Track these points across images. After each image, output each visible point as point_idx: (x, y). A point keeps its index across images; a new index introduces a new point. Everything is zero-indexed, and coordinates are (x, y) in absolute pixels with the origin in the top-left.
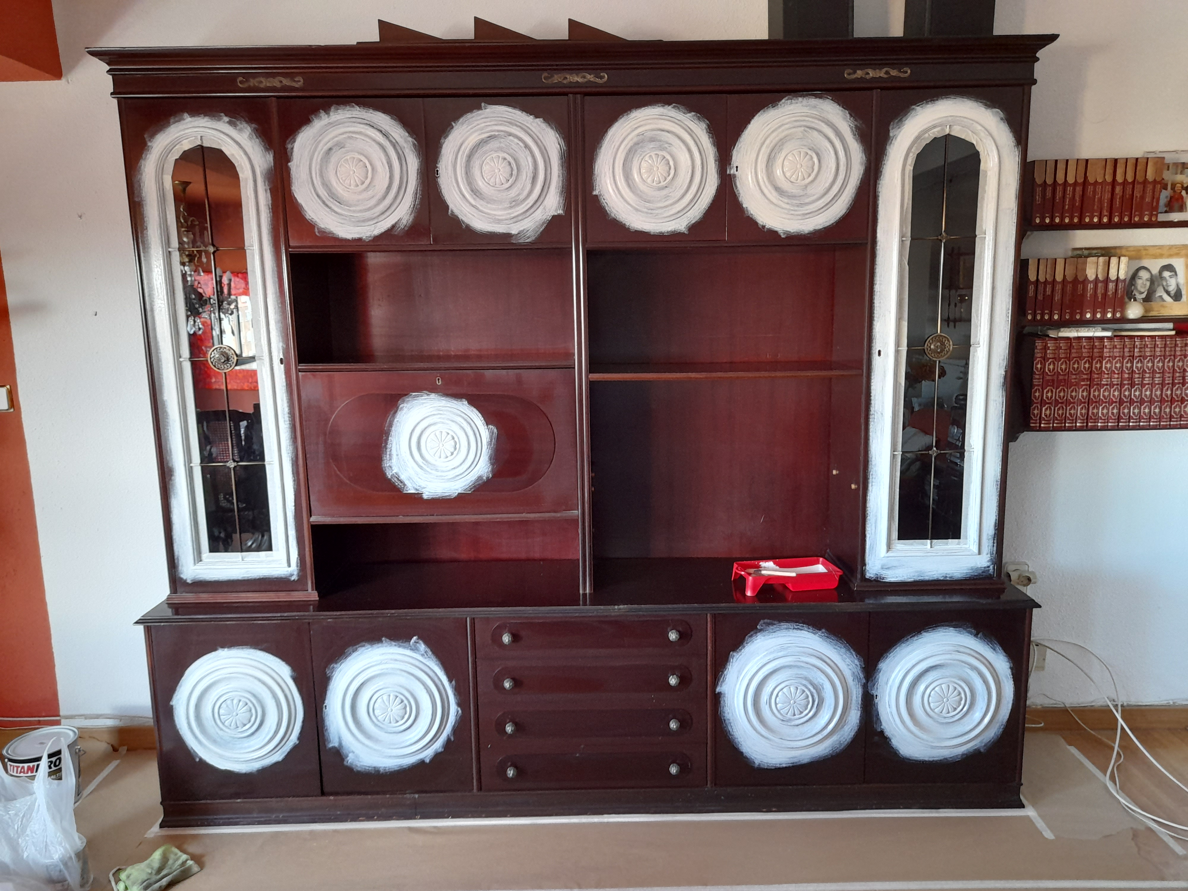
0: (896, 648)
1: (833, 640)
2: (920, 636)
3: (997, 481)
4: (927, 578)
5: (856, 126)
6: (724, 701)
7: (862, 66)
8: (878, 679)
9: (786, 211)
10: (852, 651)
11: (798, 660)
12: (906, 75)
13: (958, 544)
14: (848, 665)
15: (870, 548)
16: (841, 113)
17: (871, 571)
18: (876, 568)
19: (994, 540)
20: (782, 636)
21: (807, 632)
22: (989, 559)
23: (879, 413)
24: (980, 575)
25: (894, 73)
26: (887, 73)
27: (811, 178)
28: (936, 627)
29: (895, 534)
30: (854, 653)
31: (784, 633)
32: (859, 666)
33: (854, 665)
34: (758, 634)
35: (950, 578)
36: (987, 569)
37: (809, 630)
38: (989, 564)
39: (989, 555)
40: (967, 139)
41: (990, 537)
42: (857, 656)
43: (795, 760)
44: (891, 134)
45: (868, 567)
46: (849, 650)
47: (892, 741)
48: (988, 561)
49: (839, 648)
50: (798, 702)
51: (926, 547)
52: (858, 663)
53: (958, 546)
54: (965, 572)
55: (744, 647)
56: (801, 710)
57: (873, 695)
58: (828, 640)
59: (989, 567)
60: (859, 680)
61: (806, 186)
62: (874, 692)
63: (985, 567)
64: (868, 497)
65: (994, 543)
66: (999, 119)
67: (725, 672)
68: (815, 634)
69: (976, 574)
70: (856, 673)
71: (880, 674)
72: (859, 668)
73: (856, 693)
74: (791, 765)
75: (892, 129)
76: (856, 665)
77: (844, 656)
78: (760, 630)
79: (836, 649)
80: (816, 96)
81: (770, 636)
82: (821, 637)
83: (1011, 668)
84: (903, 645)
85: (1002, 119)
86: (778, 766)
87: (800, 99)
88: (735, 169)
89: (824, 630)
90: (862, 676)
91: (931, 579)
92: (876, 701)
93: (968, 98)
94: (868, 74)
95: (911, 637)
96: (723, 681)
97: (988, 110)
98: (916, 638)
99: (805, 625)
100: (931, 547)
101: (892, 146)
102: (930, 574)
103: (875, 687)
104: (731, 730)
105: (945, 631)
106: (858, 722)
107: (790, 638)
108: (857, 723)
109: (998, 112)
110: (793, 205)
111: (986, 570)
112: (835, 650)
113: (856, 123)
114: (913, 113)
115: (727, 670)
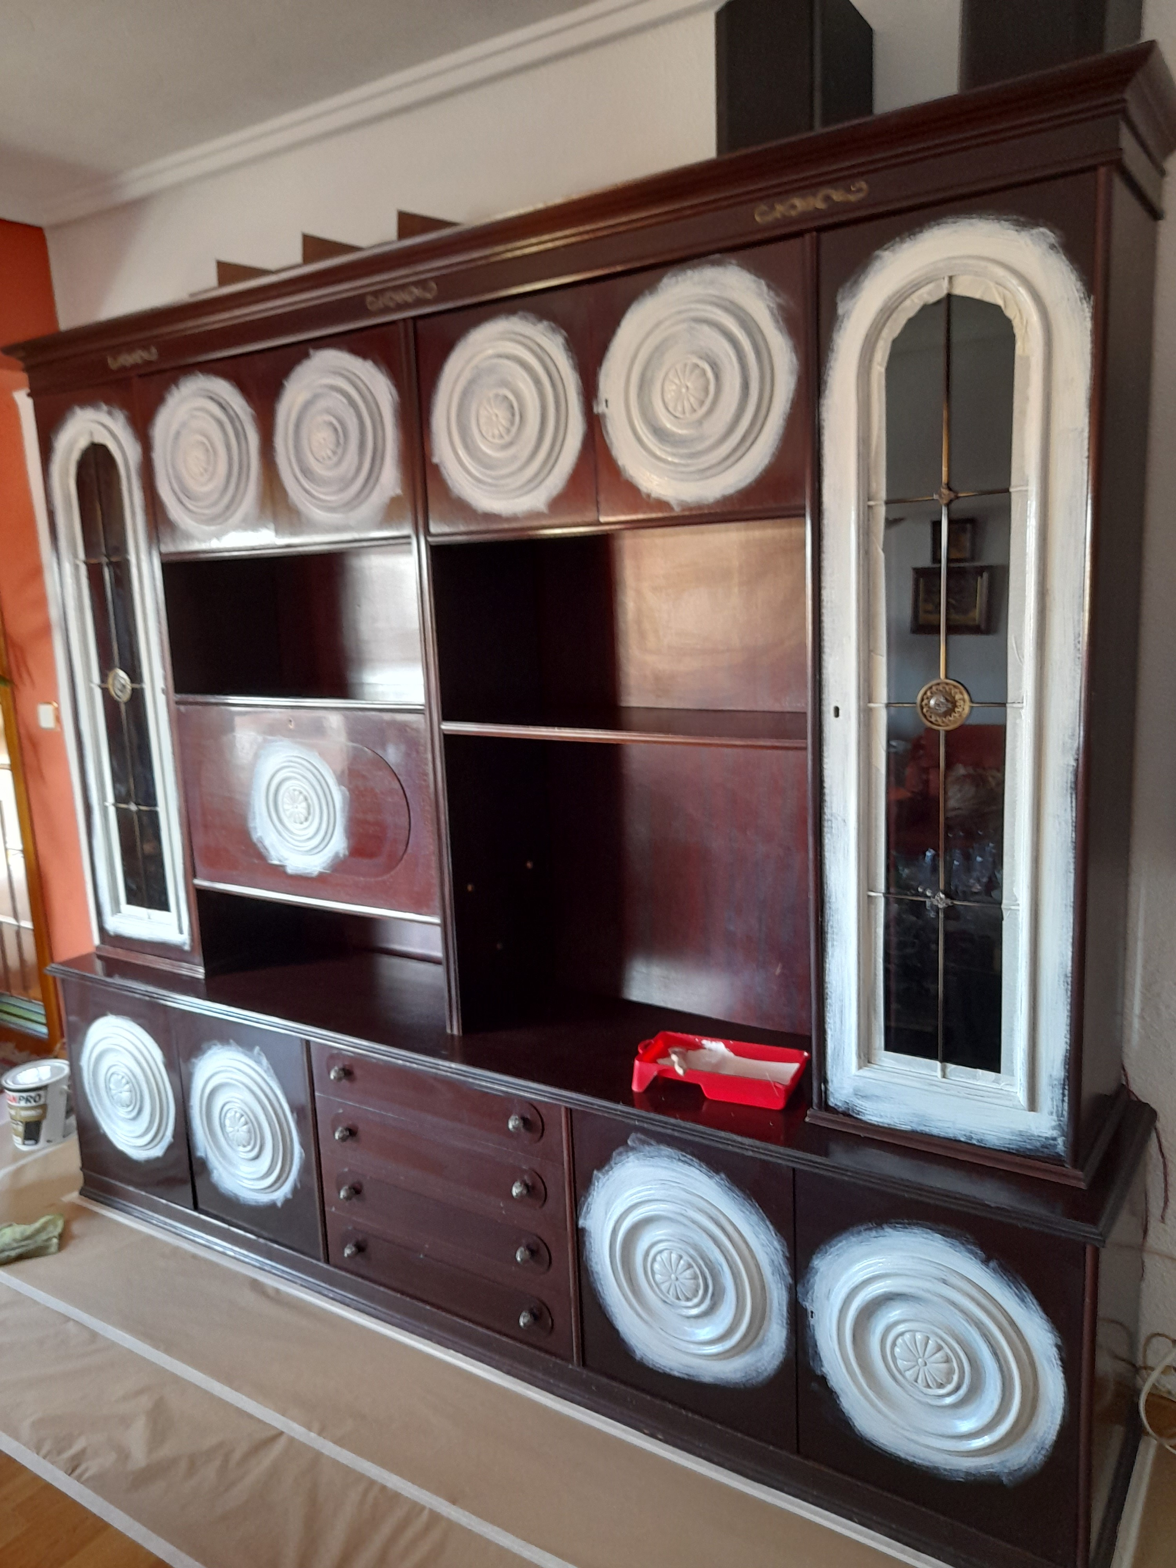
0: (841, 1241)
1: (737, 1195)
2: (881, 1232)
3: (1066, 976)
4: (935, 1132)
5: (780, 307)
6: (591, 1243)
7: (785, 193)
8: (812, 1287)
9: (672, 468)
10: (768, 1223)
11: (683, 1212)
12: (861, 195)
13: (996, 1081)
14: (763, 1245)
15: (833, 1055)
16: (753, 286)
17: (837, 1095)
18: (845, 1092)
19: (1064, 1089)
20: (662, 1167)
21: (698, 1172)
22: (1054, 1124)
23: (839, 818)
24: (1037, 1150)
25: (837, 196)
26: (827, 198)
27: (705, 409)
28: (909, 1224)
29: (879, 1039)
30: (771, 1227)
31: (665, 1162)
32: (781, 1253)
33: (773, 1249)
34: (630, 1154)
35: (978, 1141)
36: (1052, 1142)
37: (701, 1169)
38: (1055, 1133)
39: (1055, 1117)
40: (987, 298)
41: (1056, 1082)
42: (776, 1235)
43: (692, 1372)
44: (840, 311)
45: (831, 1087)
46: (763, 1220)
47: (841, 1399)
48: (1054, 1128)
49: (748, 1213)
50: (682, 1281)
51: (934, 1074)
52: (778, 1247)
53: (995, 1086)
54: (1007, 1137)
55: (612, 1168)
56: (688, 1296)
57: (806, 1310)
58: (730, 1193)
59: (1054, 1139)
60: (782, 1276)
61: (700, 422)
62: (807, 1305)
63: (1046, 1138)
64: (827, 965)
65: (1063, 1095)
66: (1045, 246)
67: (589, 1200)
68: (710, 1177)
69: (1029, 1147)
70: (776, 1263)
71: (817, 1278)
72: (781, 1257)
73: (778, 1297)
74: (686, 1377)
75: (841, 301)
76: (776, 1249)
77: (757, 1228)
78: (633, 1149)
79: (743, 1212)
80: (714, 263)
81: (647, 1162)
82: (717, 1183)
83: (1058, 1347)
84: (853, 1239)
85: (1052, 247)
86: (668, 1370)
87: (689, 273)
88: (604, 404)
89: (723, 1176)
90: (786, 1271)
91: (942, 1134)
92: (812, 1321)
93: (980, 217)
94: (794, 207)
95: (865, 1230)
96: (588, 1212)
97: (1023, 233)
98: (874, 1233)
99: (694, 1159)
100: (944, 1076)
101: (842, 332)
102: (940, 1124)
103: (809, 1296)
104: (601, 1291)
105: (925, 1236)
106: (784, 1347)
107: (674, 1174)
108: (781, 1347)
109: (1043, 234)
110: (681, 456)
111: (1048, 1144)
112: (742, 1214)
113: (778, 300)
114: (877, 265)
115: (591, 1197)
